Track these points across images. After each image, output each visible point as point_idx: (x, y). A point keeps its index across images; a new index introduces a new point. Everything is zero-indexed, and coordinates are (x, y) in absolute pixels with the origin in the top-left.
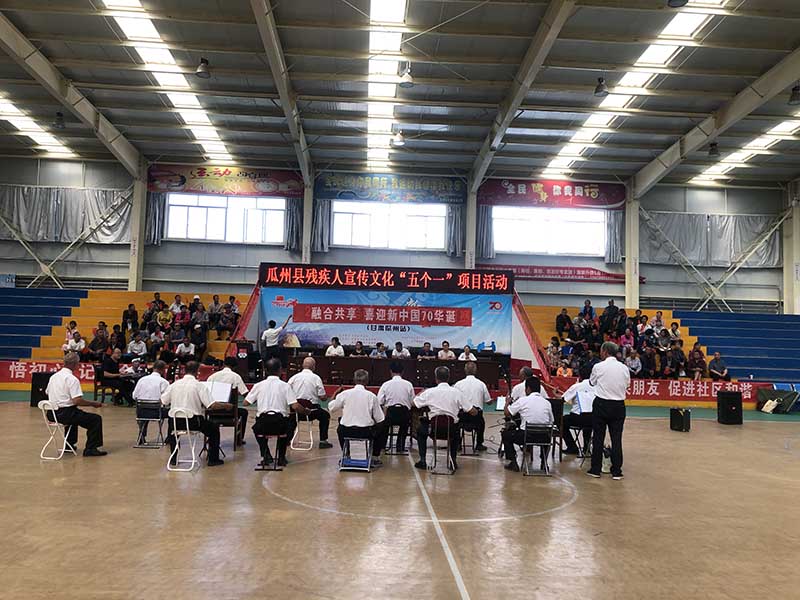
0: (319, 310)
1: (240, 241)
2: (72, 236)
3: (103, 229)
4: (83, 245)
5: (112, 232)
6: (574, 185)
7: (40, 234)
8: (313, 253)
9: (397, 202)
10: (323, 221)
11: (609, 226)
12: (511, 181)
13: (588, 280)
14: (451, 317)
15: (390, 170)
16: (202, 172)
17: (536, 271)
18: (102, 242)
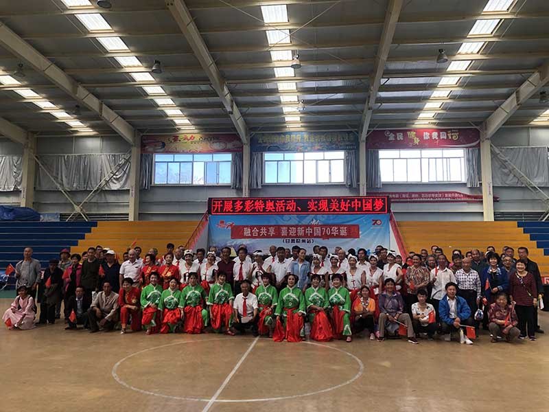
0: (249, 229)
1: (202, 184)
2: (94, 186)
3: (114, 180)
4: (102, 192)
5: (119, 182)
6: (439, 131)
7: (75, 185)
8: (251, 190)
10: (258, 168)
11: (468, 160)
12: (391, 131)
13: (454, 201)
14: (343, 232)
15: (303, 129)
16: (176, 138)
17: (413, 196)
18: (113, 189)
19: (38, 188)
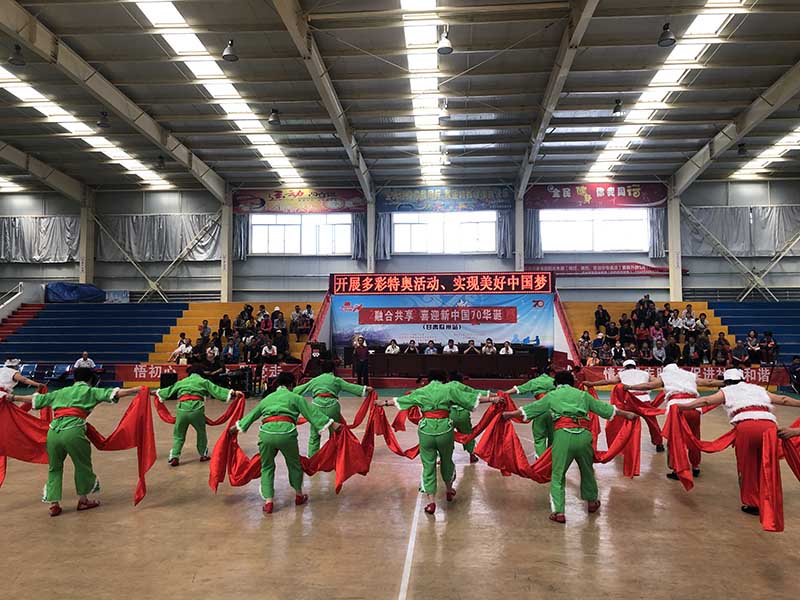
0: (381, 313)
1: (313, 253)
2: (173, 256)
3: (199, 249)
4: (183, 263)
5: (205, 251)
6: (616, 186)
7: (147, 255)
8: (377, 262)
9: (452, 211)
10: (384, 231)
11: (652, 223)
12: (556, 186)
13: (633, 274)
14: (498, 315)
15: (443, 183)
16: (279, 194)
17: (583, 268)
18: (198, 260)
19: (99, 258)
